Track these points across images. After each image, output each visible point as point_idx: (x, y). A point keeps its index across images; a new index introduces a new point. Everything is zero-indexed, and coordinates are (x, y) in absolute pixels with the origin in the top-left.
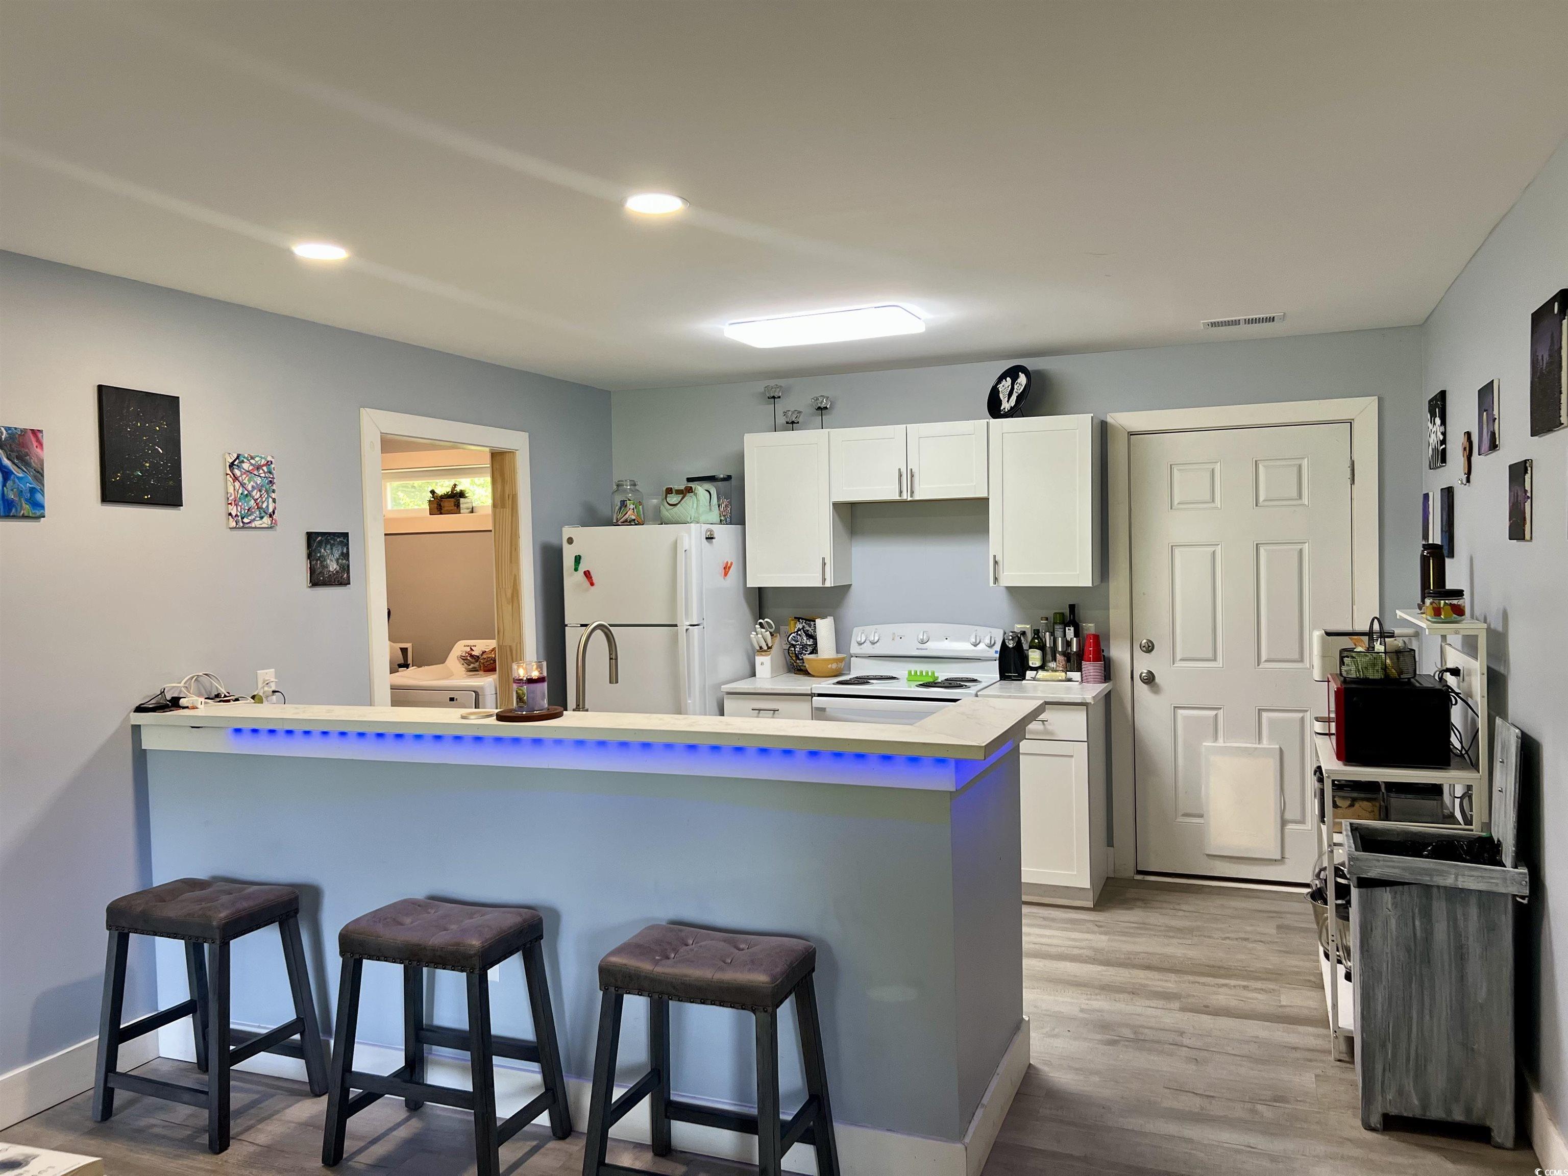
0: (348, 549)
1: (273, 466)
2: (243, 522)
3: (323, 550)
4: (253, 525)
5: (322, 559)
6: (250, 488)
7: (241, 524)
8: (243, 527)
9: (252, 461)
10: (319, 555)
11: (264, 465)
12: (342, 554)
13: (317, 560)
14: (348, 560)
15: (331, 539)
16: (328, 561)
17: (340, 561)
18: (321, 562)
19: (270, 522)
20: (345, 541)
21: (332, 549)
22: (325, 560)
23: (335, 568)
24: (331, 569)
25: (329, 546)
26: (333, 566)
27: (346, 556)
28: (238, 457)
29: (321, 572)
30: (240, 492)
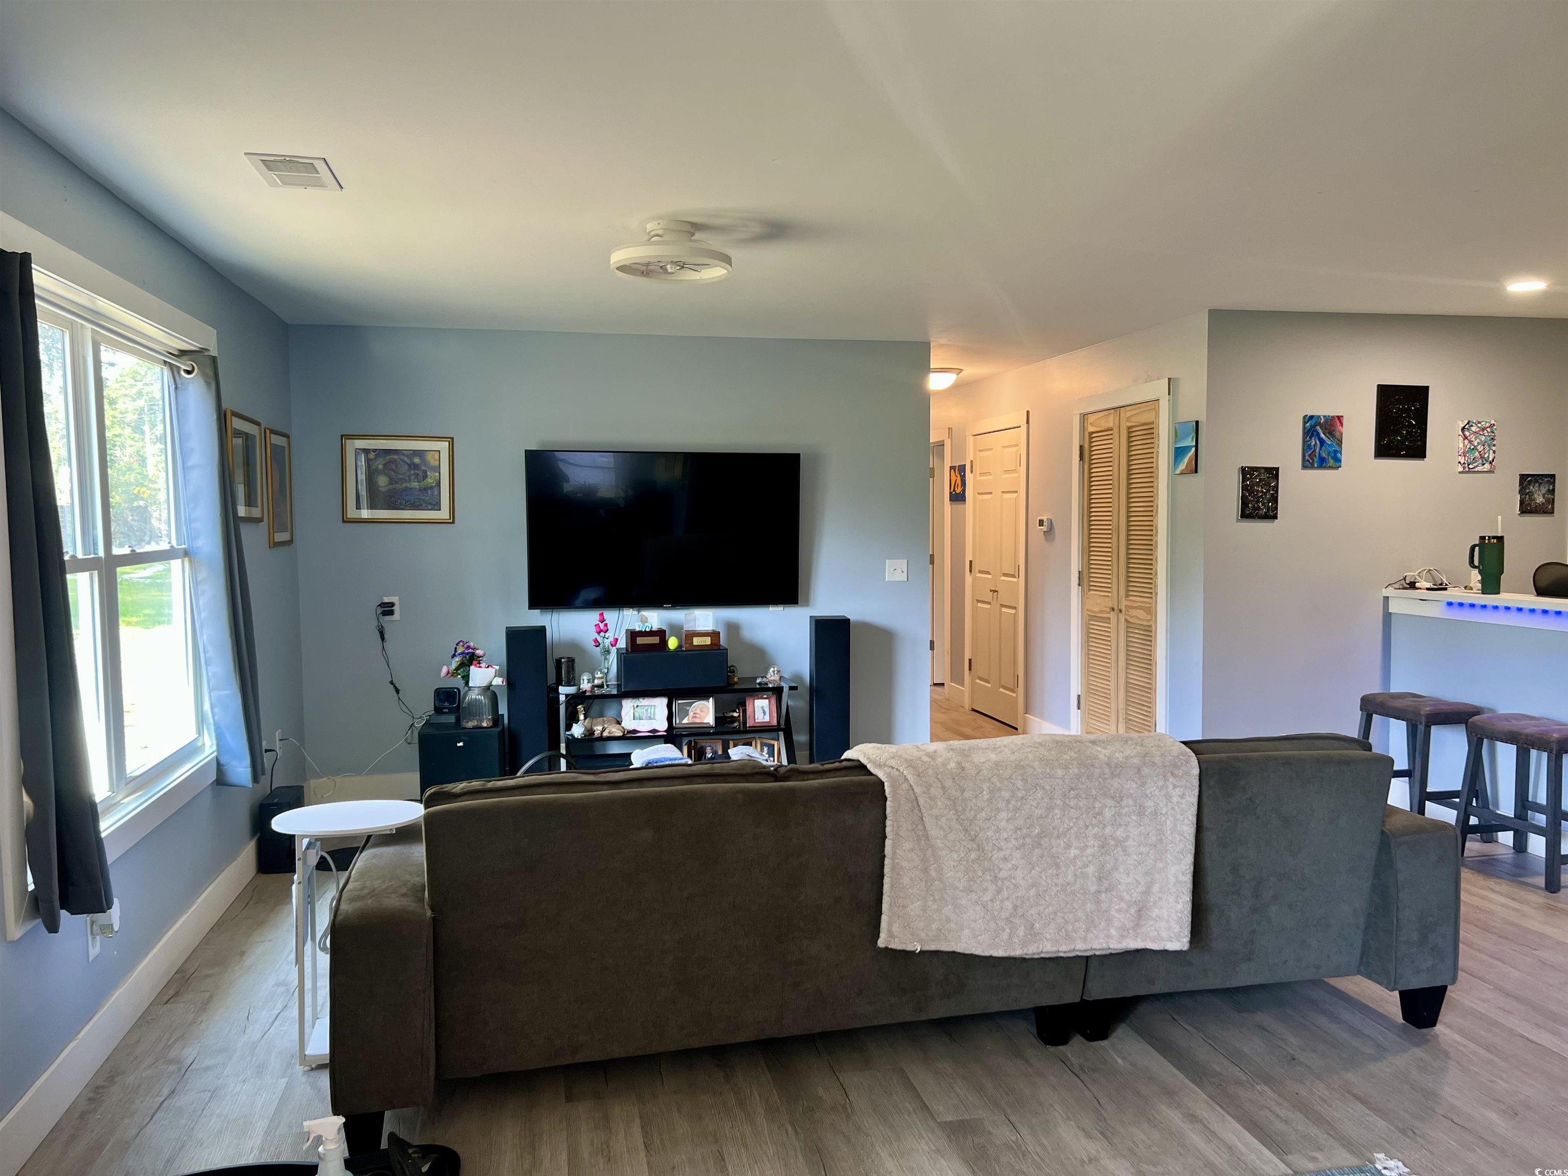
0: (1554, 486)
1: (1495, 427)
2: (1469, 468)
3: (1531, 487)
4: (1476, 469)
5: (1530, 494)
6: (1476, 444)
7: (1467, 469)
8: (1468, 472)
9: (1479, 425)
10: (1528, 491)
11: (1488, 427)
12: (1549, 490)
13: (1526, 495)
14: (1553, 495)
15: (1540, 479)
16: (1536, 496)
17: (1546, 496)
18: (1530, 496)
19: (1489, 467)
20: (1552, 480)
21: (1539, 486)
22: (1533, 495)
23: (1541, 500)
24: (1538, 501)
25: (1537, 484)
26: (1540, 499)
27: (1552, 492)
28: (1468, 423)
29: (1528, 504)
30: (1468, 446)
